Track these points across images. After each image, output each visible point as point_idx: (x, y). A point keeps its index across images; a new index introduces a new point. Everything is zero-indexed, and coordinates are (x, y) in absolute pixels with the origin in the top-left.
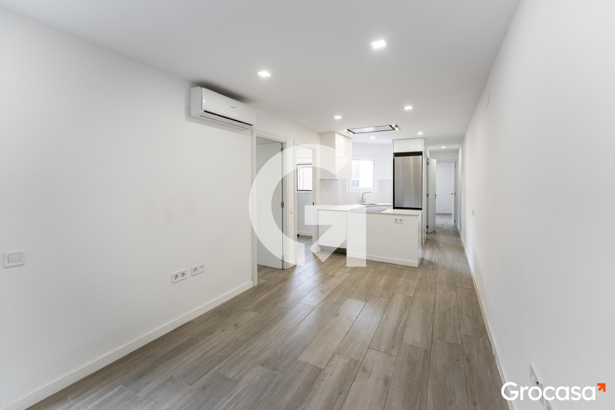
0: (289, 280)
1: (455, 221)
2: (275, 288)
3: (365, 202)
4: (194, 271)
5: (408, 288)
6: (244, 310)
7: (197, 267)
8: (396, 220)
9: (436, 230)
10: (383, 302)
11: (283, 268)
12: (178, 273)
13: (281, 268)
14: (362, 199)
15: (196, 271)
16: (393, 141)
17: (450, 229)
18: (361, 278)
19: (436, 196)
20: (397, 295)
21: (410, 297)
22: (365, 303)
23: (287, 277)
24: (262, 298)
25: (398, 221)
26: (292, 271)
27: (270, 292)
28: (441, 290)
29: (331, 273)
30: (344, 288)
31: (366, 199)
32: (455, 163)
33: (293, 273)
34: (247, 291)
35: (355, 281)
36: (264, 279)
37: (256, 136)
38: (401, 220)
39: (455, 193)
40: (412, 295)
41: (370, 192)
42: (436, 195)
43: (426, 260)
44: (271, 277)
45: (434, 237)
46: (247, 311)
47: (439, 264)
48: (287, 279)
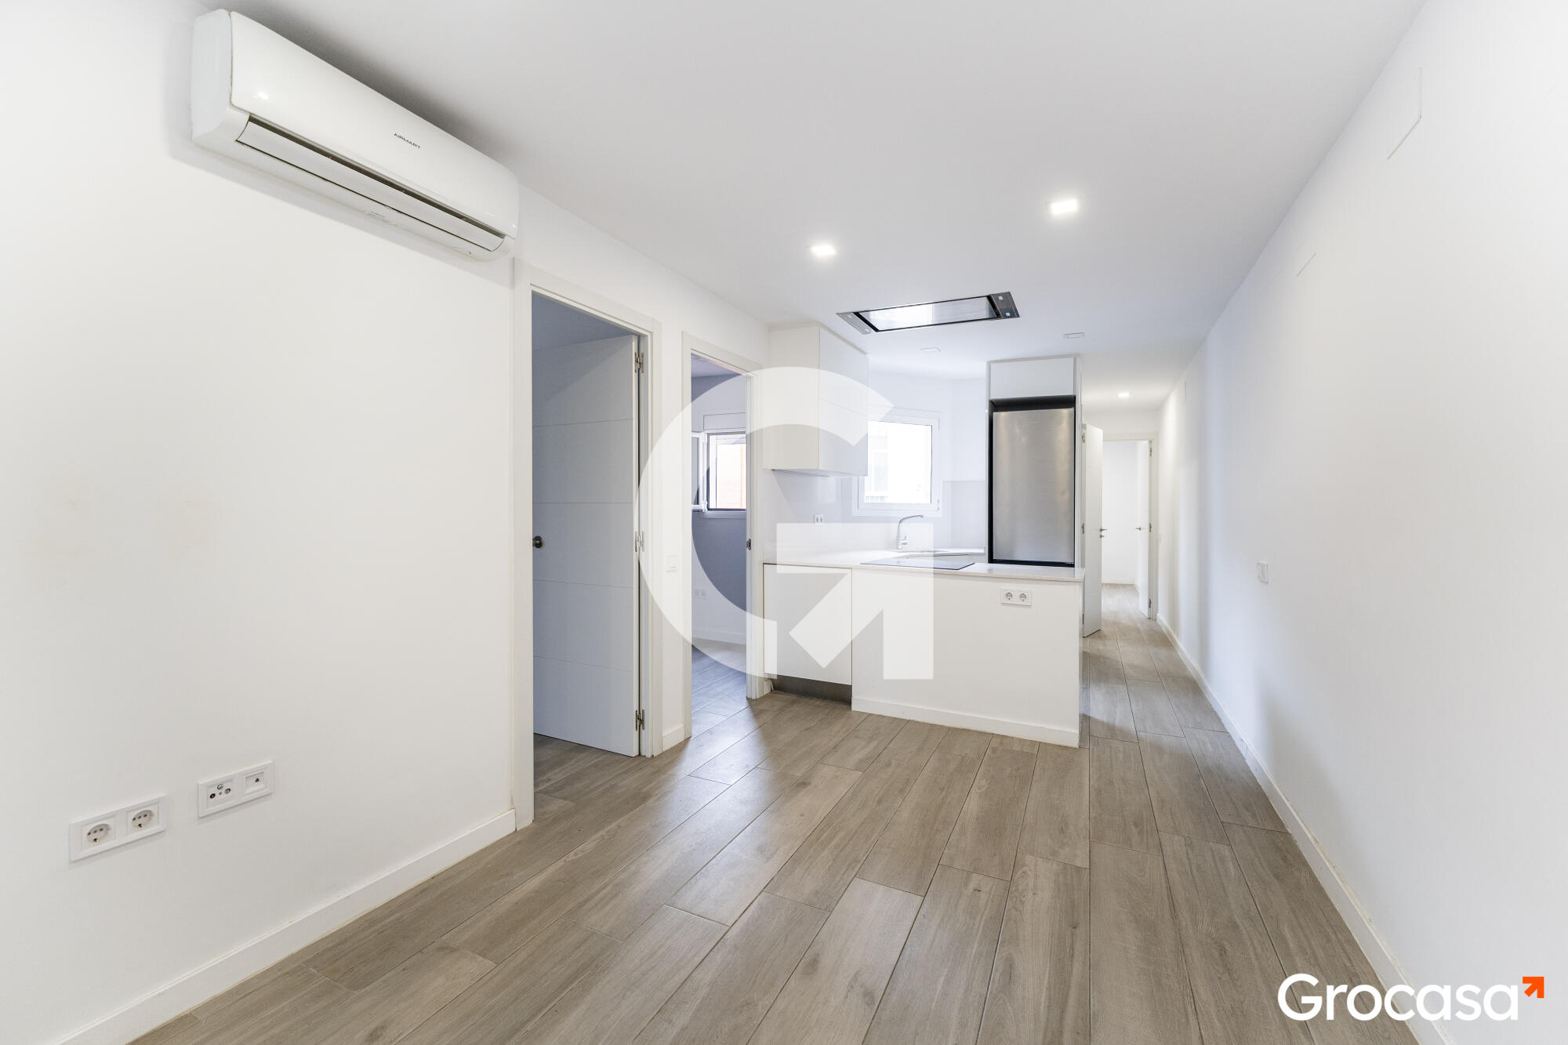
0: (652, 800)
1: (1150, 603)
2: (594, 837)
3: (905, 544)
4: (213, 796)
5: (1062, 831)
6: (441, 949)
7: (231, 780)
8: (1009, 595)
9: (1103, 629)
10: (983, 896)
11: (640, 754)
12: (112, 815)
13: (635, 753)
14: (898, 536)
15: (224, 796)
16: (990, 364)
17: (1139, 625)
18: (901, 791)
19: (1103, 533)
20: (1029, 858)
21: (1078, 869)
22: (919, 899)
23: (644, 790)
24: (534, 883)
25: (1016, 599)
26: (669, 763)
27: (571, 856)
28: (1176, 838)
29: (799, 773)
30: (841, 834)
31: (907, 538)
32: (1150, 442)
33: (670, 772)
34: (485, 849)
35: (879, 802)
36: (565, 799)
37: (533, 293)
38: (1023, 596)
39: (1150, 527)
40: (1082, 862)
41: (922, 516)
42: (1101, 530)
43: (1097, 721)
44: (592, 787)
45: (1101, 648)
46: (453, 950)
47: (1142, 734)
48: (646, 797)
